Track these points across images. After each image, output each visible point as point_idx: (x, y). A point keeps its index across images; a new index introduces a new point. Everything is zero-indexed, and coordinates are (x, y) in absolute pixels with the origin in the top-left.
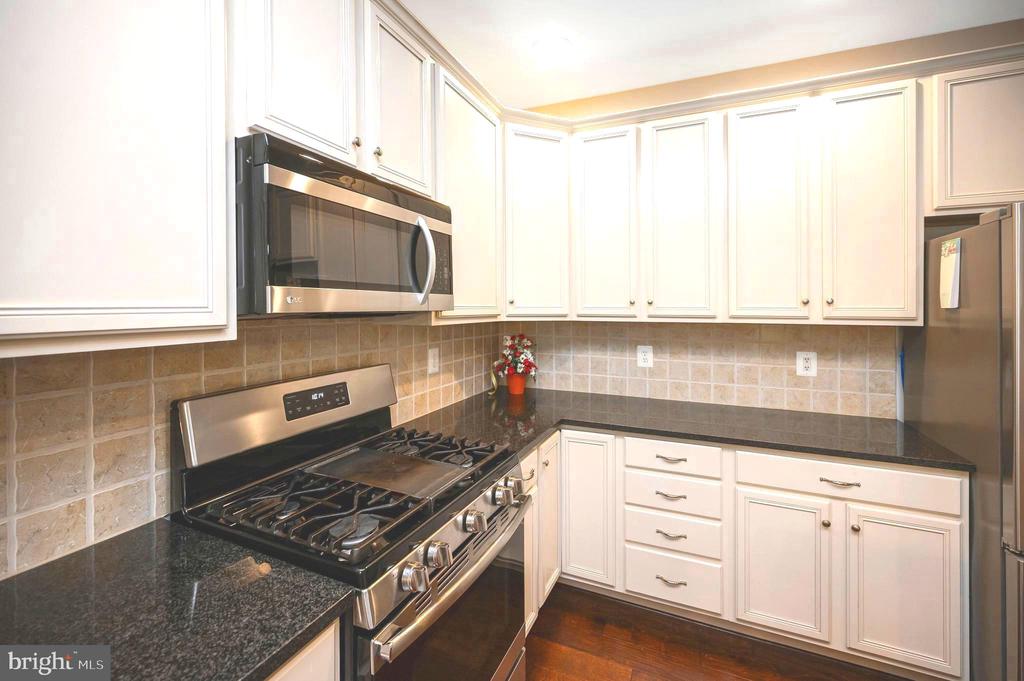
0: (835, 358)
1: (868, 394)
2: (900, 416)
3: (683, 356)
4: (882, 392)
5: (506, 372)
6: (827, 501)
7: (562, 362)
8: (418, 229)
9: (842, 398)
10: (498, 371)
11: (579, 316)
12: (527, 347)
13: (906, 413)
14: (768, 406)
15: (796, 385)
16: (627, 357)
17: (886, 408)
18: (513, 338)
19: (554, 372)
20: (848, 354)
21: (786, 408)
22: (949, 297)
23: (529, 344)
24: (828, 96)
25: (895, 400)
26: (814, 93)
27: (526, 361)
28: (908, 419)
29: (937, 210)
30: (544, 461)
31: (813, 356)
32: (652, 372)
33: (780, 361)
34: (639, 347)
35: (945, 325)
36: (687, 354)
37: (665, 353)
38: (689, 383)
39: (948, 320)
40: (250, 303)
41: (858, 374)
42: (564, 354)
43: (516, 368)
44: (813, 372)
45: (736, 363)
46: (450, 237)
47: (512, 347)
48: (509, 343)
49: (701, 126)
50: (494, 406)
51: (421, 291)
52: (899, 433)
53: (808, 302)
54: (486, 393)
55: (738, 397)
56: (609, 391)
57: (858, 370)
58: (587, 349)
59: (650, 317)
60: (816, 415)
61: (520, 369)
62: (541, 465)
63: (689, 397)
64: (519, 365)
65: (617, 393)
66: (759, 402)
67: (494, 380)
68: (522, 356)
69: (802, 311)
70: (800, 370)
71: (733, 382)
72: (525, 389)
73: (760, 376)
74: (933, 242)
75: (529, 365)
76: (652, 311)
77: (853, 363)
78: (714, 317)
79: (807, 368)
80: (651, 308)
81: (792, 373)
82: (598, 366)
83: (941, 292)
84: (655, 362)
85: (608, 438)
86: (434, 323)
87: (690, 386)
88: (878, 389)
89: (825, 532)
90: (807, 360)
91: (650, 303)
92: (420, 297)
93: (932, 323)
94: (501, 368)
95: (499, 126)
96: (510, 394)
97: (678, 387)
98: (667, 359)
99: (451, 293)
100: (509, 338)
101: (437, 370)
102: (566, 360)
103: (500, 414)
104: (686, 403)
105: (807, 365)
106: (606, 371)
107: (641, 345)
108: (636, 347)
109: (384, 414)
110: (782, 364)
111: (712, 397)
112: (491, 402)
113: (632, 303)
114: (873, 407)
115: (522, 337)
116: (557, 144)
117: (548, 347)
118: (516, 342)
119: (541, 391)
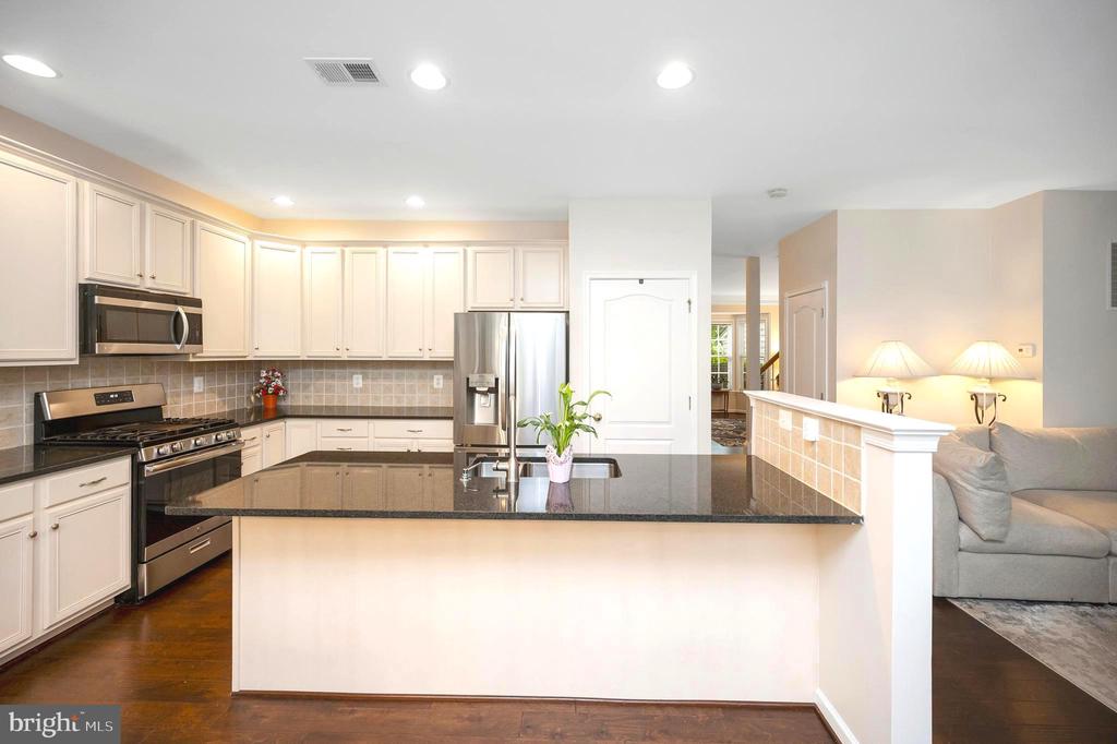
3: (378, 380)
5: (261, 394)
6: (410, 441)
8: (178, 314)
10: (256, 393)
12: (278, 377)
15: (433, 393)
16: (347, 382)
18: (267, 371)
19: (301, 394)
21: (429, 405)
23: (280, 375)
27: (277, 386)
30: (266, 435)
31: (441, 376)
32: (361, 390)
33: (426, 381)
36: (381, 379)
37: (369, 379)
38: (382, 395)
40: (85, 348)
42: (308, 382)
43: (267, 390)
44: (440, 386)
45: (406, 383)
46: (201, 315)
47: (266, 377)
48: (264, 375)
51: (179, 343)
53: (422, 349)
55: (406, 401)
56: (336, 403)
58: (323, 378)
59: (348, 357)
61: (271, 390)
62: (264, 437)
63: (381, 403)
65: (341, 405)
66: (416, 403)
67: (253, 399)
68: (273, 383)
69: (420, 354)
70: (435, 385)
71: (404, 393)
72: (277, 405)
73: (417, 389)
75: (277, 389)
79: (438, 384)
80: (349, 352)
82: (330, 389)
84: (363, 384)
86: (191, 360)
87: (382, 397)
90: (438, 379)
91: (348, 349)
92: (178, 347)
94: (258, 391)
95: (249, 244)
98: (370, 382)
99: (201, 343)
100: (264, 371)
101: (201, 390)
102: (309, 386)
105: (438, 382)
106: (335, 390)
107: (354, 374)
108: (352, 376)
109: (157, 409)
111: (394, 402)
113: (338, 350)
115: (274, 371)
118: (270, 373)
119: (292, 407)
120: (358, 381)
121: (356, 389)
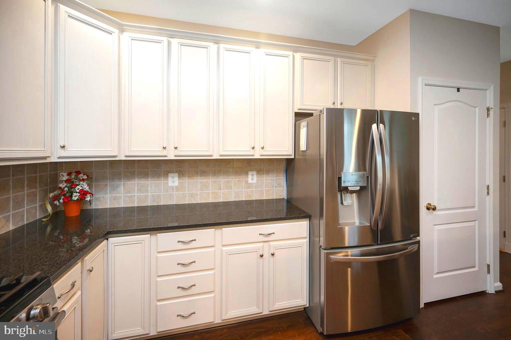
0: (263, 174)
1: (275, 188)
2: (285, 198)
3: (195, 178)
4: (279, 187)
5: (61, 201)
6: (261, 244)
7: (114, 188)
9: (266, 191)
10: (54, 201)
11: (126, 156)
12: (83, 180)
13: (288, 195)
14: (237, 199)
15: (248, 188)
16: (162, 181)
17: (281, 194)
18: (69, 174)
19: (108, 196)
20: (268, 172)
21: (244, 199)
22: (303, 146)
23: (85, 177)
24: (263, 50)
25: (283, 190)
26: (257, 47)
27: (82, 191)
28: (288, 197)
29: (299, 109)
30: (88, 268)
31: (255, 173)
32: (177, 188)
33: (241, 177)
34: (169, 174)
35: (301, 157)
36: (197, 176)
37: (185, 177)
38: (198, 192)
39: (302, 155)
41: (271, 180)
42: (116, 183)
43: (71, 196)
44: (255, 181)
45: (222, 180)
47: (67, 181)
48: (65, 178)
49: (206, 49)
50: (49, 229)
52: (285, 204)
53: (254, 148)
54: (40, 220)
55: (223, 197)
56: (149, 203)
57: (271, 178)
58: (135, 178)
59: (175, 156)
60: (256, 200)
61: (76, 196)
62: (85, 272)
63: (198, 200)
64: (75, 194)
65: (155, 204)
66: (232, 198)
67: (49, 208)
68: (78, 187)
69: (252, 152)
70: (250, 181)
71: (221, 189)
72: (82, 211)
73: (233, 185)
74: (297, 123)
75: (83, 193)
76: (177, 153)
77: (270, 175)
78: (211, 156)
79: (252, 179)
80: (176, 151)
81: (247, 182)
82: (142, 189)
83: (301, 144)
84: (179, 183)
85: (146, 237)
87: (199, 194)
88: (279, 186)
89: (261, 260)
90: (252, 175)
91: (176, 148)
93: (297, 157)
94: (56, 198)
96: (66, 217)
97: (192, 196)
98: (186, 181)
100: (65, 174)
102: (117, 187)
103: (56, 234)
104: (196, 204)
105: (252, 178)
106: (148, 190)
107: (170, 173)
108: (168, 174)
110: (242, 178)
111: (210, 199)
112: (46, 226)
113: (164, 148)
114: (276, 194)
115: (78, 173)
116: (109, 35)
117: (104, 178)
118: (73, 176)
119: (97, 210)
120: (173, 181)
121: (172, 187)
